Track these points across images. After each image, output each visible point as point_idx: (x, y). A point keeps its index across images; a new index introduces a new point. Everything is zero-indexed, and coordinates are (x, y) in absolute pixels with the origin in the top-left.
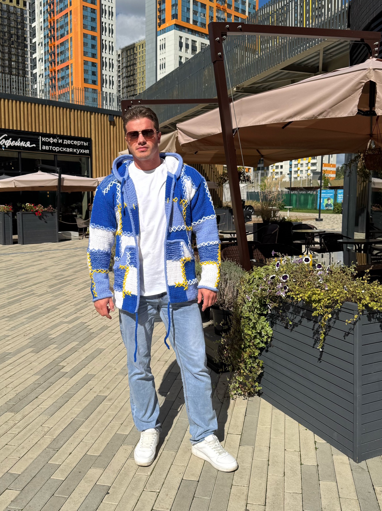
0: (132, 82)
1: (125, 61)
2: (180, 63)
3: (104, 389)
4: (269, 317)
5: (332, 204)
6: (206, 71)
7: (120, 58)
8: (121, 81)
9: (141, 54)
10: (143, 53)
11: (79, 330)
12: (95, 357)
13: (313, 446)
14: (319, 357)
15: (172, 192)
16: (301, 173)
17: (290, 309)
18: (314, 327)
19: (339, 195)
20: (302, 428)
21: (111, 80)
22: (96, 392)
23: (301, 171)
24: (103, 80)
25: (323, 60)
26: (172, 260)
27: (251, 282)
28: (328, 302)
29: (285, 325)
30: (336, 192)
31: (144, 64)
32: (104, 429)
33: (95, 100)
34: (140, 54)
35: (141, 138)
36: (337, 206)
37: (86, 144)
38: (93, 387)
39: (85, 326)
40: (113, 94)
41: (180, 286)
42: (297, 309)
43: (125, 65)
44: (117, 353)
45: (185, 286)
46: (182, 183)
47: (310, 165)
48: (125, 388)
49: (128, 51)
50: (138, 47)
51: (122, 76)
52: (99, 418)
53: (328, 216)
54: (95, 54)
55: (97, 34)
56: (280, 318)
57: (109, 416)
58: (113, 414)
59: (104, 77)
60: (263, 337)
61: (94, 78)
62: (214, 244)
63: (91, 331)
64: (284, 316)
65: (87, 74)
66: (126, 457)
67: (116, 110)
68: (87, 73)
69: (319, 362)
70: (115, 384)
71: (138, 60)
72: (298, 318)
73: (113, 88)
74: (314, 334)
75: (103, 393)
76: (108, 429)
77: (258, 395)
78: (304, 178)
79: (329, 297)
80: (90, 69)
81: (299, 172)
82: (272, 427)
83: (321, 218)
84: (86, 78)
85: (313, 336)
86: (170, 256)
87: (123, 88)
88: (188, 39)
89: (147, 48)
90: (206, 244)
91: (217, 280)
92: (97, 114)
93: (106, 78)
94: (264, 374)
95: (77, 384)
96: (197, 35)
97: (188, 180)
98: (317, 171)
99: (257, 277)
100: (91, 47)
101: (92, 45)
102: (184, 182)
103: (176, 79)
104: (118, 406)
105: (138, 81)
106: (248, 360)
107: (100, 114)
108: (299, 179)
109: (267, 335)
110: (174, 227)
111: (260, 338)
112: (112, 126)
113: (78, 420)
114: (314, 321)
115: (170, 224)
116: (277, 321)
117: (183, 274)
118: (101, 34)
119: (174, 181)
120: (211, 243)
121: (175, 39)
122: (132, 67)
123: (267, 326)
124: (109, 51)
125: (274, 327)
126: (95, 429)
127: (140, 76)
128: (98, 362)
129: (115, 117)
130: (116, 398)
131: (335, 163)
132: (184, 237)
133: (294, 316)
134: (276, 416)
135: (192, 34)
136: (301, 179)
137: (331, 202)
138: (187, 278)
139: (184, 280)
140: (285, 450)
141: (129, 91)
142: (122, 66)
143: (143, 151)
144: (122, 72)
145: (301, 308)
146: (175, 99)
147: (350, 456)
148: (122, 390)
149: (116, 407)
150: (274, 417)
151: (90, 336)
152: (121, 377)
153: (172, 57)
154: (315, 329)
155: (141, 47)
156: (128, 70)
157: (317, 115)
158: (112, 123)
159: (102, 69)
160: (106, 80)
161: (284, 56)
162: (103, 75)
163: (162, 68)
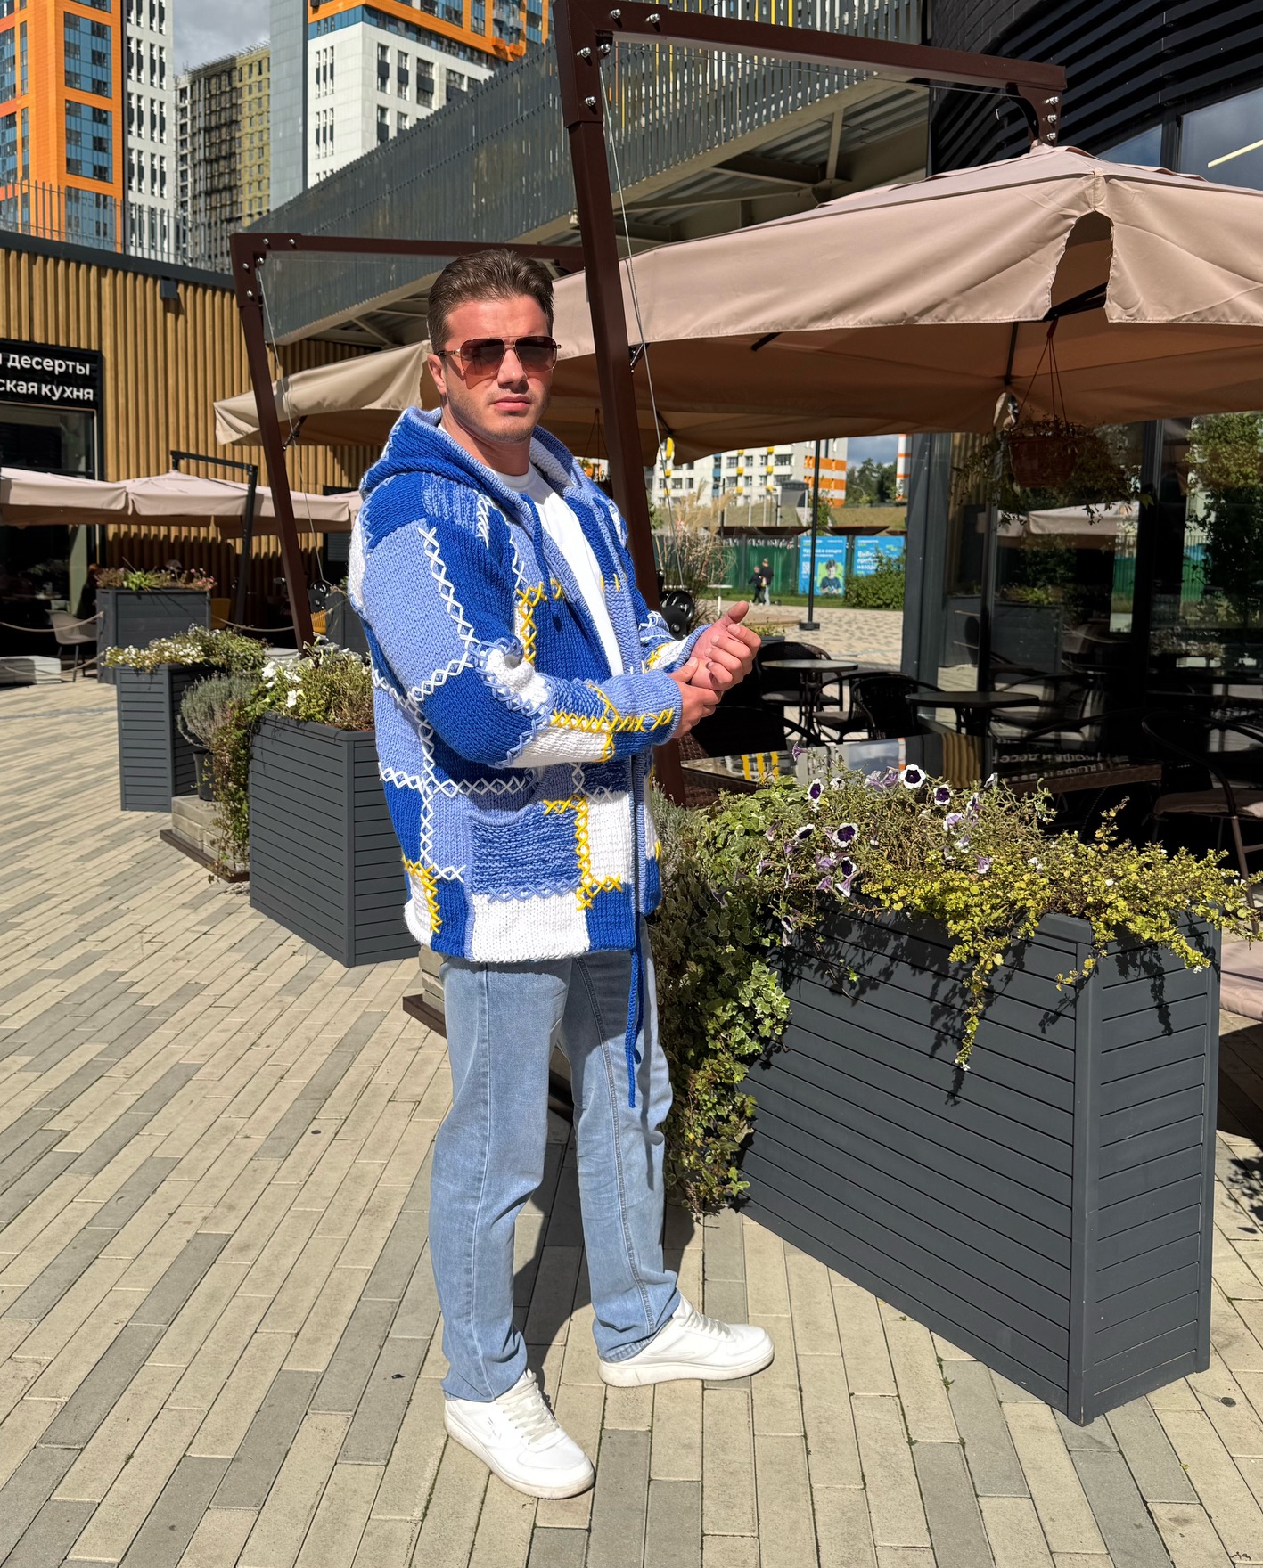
0: (226, 179)
1: (202, 110)
2: (382, 129)
3: (219, 1209)
4: (775, 957)
5: (841, 580)
6: (483, 156)
7: (187, 102)
8: (189, 172)
9: (256, 94)
10: (260, 90)
11: (104, 1002)
12: (170, 1094)
13: (934, 1376)
14: (950, 1088)
16: (747, 484)
17: (850, 931)
18: (934, 992)
19: (860, 554)
20: (891, 1314)
21: (157, 167)
22: (189, 1223)
23: (747, 478)
24: (131, 166)
25: (842, 142)
27: (718, 845)
28: (995, 915)
29: (830, 984)
30: (852, 544)
31: (265, 124)
32: (236, 1357)
33: (102, 230)
34: (250, 92)
35: (511, 366)
36: (855, 587)
37: (83, 370)
38: (176, 1204)
39: (123, 987)
40: (162, 211)
42: (877, 933)
43: (201, 123)
44: (244, 1081)
47: (772, 460)
48: (288, 1202)
49: (213, 81)
50: (246, 70)
51: (192, 159)
52: (214, 1317)
53: (831, 614)
54: (105, 84)
55: (110, 19)
56: (814, 962)
57: (248, 1309)
58: (262, 1299)
59: (134, 157)
60: (760, 1021)
61: (100, 158)
63: (145, 1002)
64: (828, 955)
65: (76, 145)
66: (329, 1459)
67: (172, 261)
68: (77, 141)
69: (951, 1102)
70: (253, 1189)
71: (245, 111)
72: (880, 962)
73: (162, 195)
74: (936, 1014)
75: (217, 1224)
76: (253, 1357)
77: (730, 1207)
78: (754, 500)
79: (998, 901)
80: (88, 128)
81: (741, 481)
82: (795, 1317)
83: (815, 619)
84: (73, 157)
85: (932, 1022)
87: (194, 197)
88: (406, 55)
89: (273, 75)
92: (120, 273)
93: (140, 162)
94: (754, 1139)
95: (118, 1196)
96: (433, 43)
98: (792, 478)
99: (738, 826)
100: (90, 60)
101: (93, 52)
103: (384, 175)
104: (274, 1269)
105: (246, 178)
106: (706, 1097)
107: (130, 275)
108: (740, 502)
109: (772, 1016)
111: (746, 1024)
112: (170, 316)
113: (142, 1327)
114: (936, 974)
116: (805, 969)
118: (125, 19)
121: (364, 52)
122: (224, 130)
123: (772, 985)
124: (152, 77)
125: (794, 988)
126: (206, 1360)
127: (251, 159)
128: (184, 1113)
129: (181, 287)
130: (264, 1240)
131: (842, 456)
133: (863, 954)
134: (800, 1277)
135: (418, 40)
136: (747, 503)
137: (838, 572)
140: (851, 1395)
141: (216, 208)
142: (192, 127)
143: (512, 413)
144: (192, 144)
145: (889, 930)
146: (381, 237)
147: (1055, 1403)
148: (281, 1213)
149: (269, 1273)
150: (794, 1280)
151: (142, 1024)
152: (271, 1164)
153: (357, 109)
154: (940, 997)
155: (255, 70)
156: (213, 140)
157: (916, 312)
158: (173, 305)
159: (126, 132)
160: (141, 169)
161: (727, 125)
162: (131, 150)
163: (325, 141)
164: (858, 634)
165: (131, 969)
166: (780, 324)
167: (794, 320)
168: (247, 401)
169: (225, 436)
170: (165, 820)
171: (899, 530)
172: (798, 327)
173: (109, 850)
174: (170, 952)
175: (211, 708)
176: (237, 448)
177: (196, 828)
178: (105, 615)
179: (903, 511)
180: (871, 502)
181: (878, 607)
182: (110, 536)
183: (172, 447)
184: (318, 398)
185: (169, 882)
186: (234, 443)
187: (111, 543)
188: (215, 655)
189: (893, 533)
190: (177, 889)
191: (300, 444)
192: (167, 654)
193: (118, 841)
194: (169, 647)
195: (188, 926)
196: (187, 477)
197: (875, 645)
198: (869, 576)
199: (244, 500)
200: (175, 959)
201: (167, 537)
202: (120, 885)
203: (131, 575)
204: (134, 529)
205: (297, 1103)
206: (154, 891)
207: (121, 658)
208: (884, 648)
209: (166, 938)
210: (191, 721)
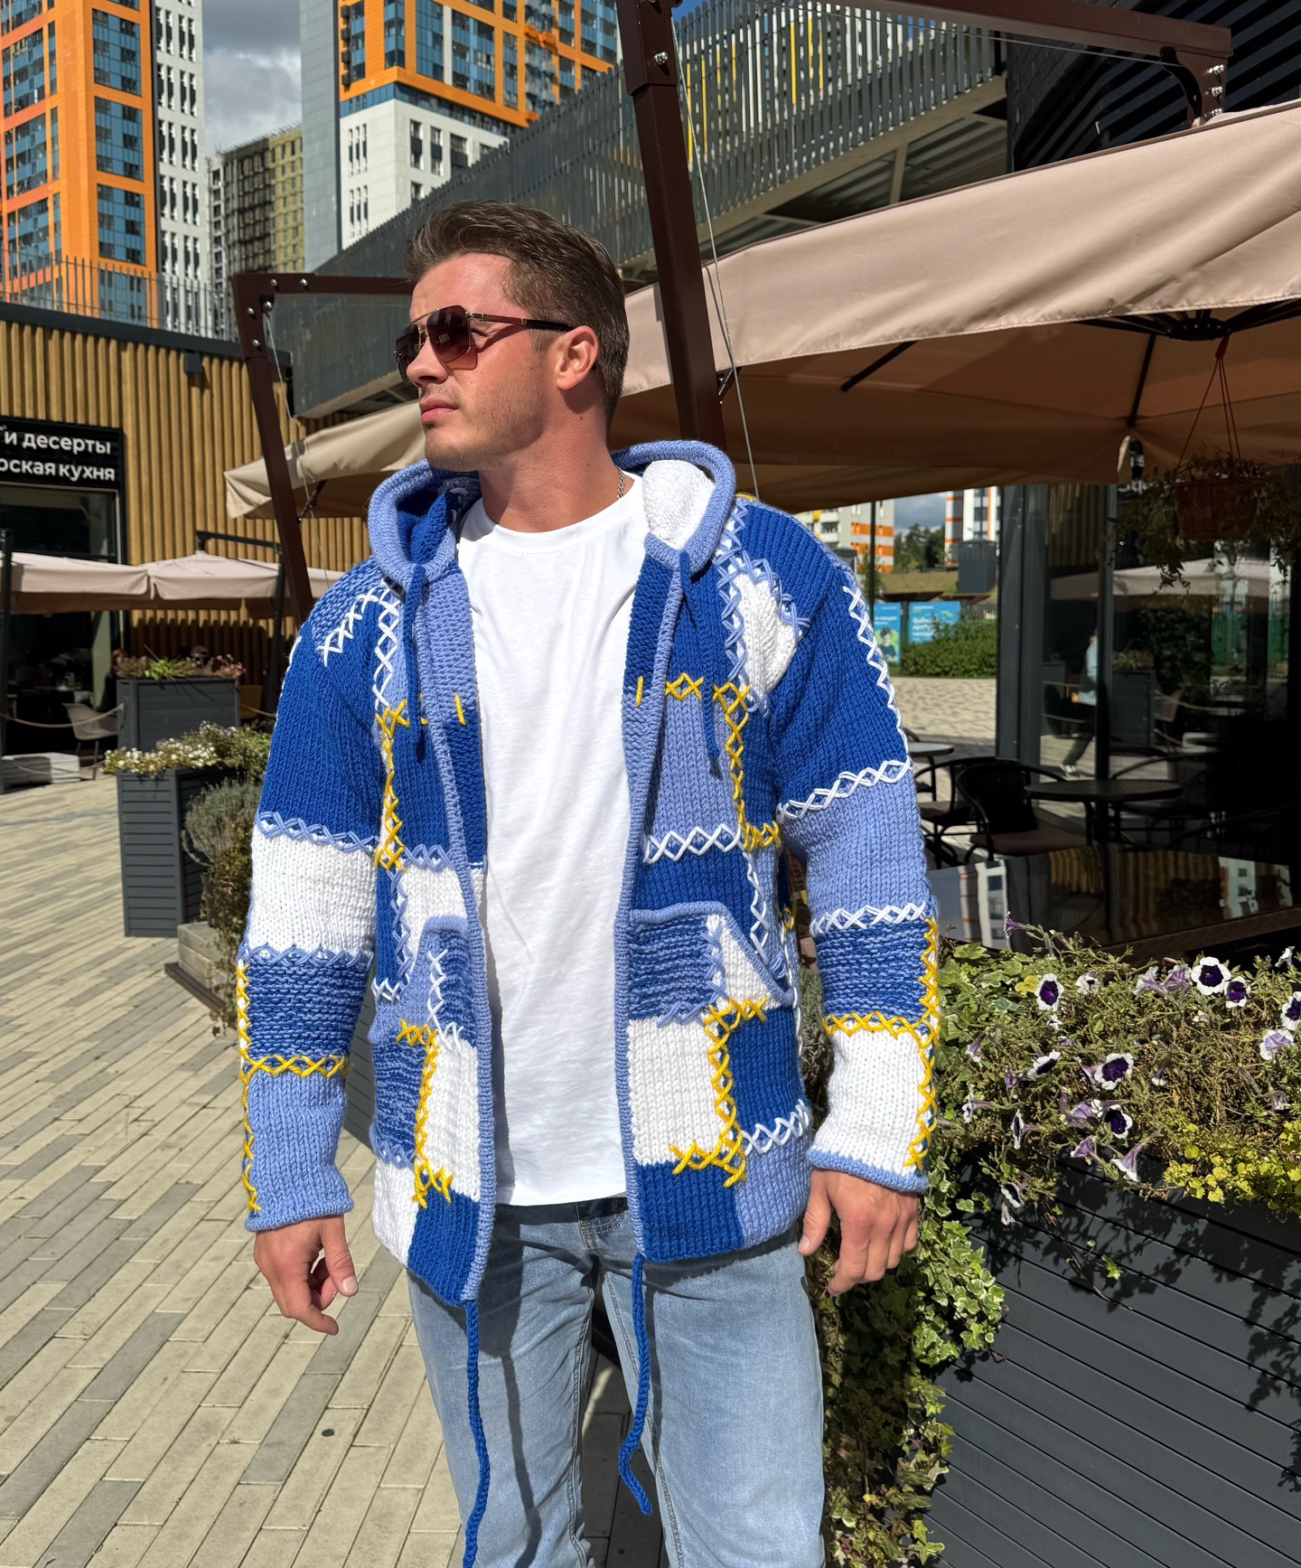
0: (261, 260)
1: (235, 191)
2: (415, 201)
5: (897, 648)
7: (221, 184)
8: (224, 254)
9: (289, 174)
10: (293, 170)
11: (71, 1213)
12: (138, 1367)
15: (664, 644)
17: (1105, 1201)
18: (1257, 1311)
19: (915, 620)
21: (190, 249)
24: (165, 248)
25: (905, 183)
26: (659, 1019)
30: (907, 611)
31: (299, 204)
33: (135, 311)
34: (283, 172)
36: (912, 654)
37: (103, 448)
39: (97, 1191)
41: (702, 1165)
43: (234, 204)
45: (731, 1163)
46: (722, 594)
49: (246, 162)
50: (279, 150)
51: (227, 240)
54: (137, 167)
55: (141, 102)
59: (167, 239)
60: (962, 1324)
61: (133, 242)
62: (899, 920)
65: (109, 228)
67: (210, 336)
68: (109, 225)
71: (279, 191)
73: (196, 276)
74: (1261, 1346)
80: (120, 212)
84: (106, 241)
85: (1253, 1357)
86: (645, 996)
87: (229, 278)
88: (439, 131)
89: (306, 155)
90: (854, 919)
91: (923, 1128)
92: (141, 347)
93: (173, 244)
96: (466, 118)
97: (756, 581)
100: (121, 143)
101: (125, 136)
102: (732, 592)
105: (280, 258)
107: (152, 349)
109: (981, 1316)
110: (673, 833)
112: (195, 391)
115: (647, 820)
117: (718, 1096)
118: (155, 103)
119: (676, 582)
120: (882, 915)
121: (396, 129)
122: (257, 211)
124: (184, 159)
125: (1011, 1272)
127: (285, 239)
129: (205, 360)
131: (890, 522)
132: (729, 890)
135: (451, 116)
137: (893, 639)
138: (740, 1119)
139: (724, 1127)
142: (226, 208)
144: (226, 225)
145: (1174, 1207)
151: (114, 1249)
152: (266, 1490)
153: (390, 186)
155: (288, 150)
156: (247, 221)
157: (1128, 297)
158: (198, 379)
159: (158, 215)
160: (174, 251)
161: (782, 167)
162: (164, 233)
163: (359, 218)
164: (921, 705)
165: (109, 1162)
166: (927, 329)
167: (945, 322)
168: (258, 469)
169: (236, 509)
170: (169, 948)
171: (951, 595)
172: (952, 331)
173: (104, 991)
174: (159, 1135)
175: (219, 820)
176: (249, 522)
177: (202, 963)
178: (125, 707)
179: (954, 576)
180: (920, 568)
181: (937, 675)
182: (135, 622)
183: (200, 527)
184: (334, 459)
185: (169, 1033)
186: (247, 516)
187: (136, 630)
188: (230, 756)
189: (947, 599)
190: (178, 1042)
191: (317, 517)
192: (174, 757)
193: (115, 977)
194: (177, 749)
195: (185, 1096)
196: (215, 558)
197: (942, 716)
198: (926, 644)
199: (273, 582)
200: (166, 1146)
201: (196, 621)
202: (115, 1037)
203: (153, 664)
204: (160, 614)
205: (303, 1383)
206: (150, 1047)
207: (121, 763)
208: (952, 719)
209: (155, 1115)
210: (198, 837)
